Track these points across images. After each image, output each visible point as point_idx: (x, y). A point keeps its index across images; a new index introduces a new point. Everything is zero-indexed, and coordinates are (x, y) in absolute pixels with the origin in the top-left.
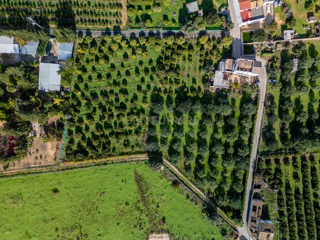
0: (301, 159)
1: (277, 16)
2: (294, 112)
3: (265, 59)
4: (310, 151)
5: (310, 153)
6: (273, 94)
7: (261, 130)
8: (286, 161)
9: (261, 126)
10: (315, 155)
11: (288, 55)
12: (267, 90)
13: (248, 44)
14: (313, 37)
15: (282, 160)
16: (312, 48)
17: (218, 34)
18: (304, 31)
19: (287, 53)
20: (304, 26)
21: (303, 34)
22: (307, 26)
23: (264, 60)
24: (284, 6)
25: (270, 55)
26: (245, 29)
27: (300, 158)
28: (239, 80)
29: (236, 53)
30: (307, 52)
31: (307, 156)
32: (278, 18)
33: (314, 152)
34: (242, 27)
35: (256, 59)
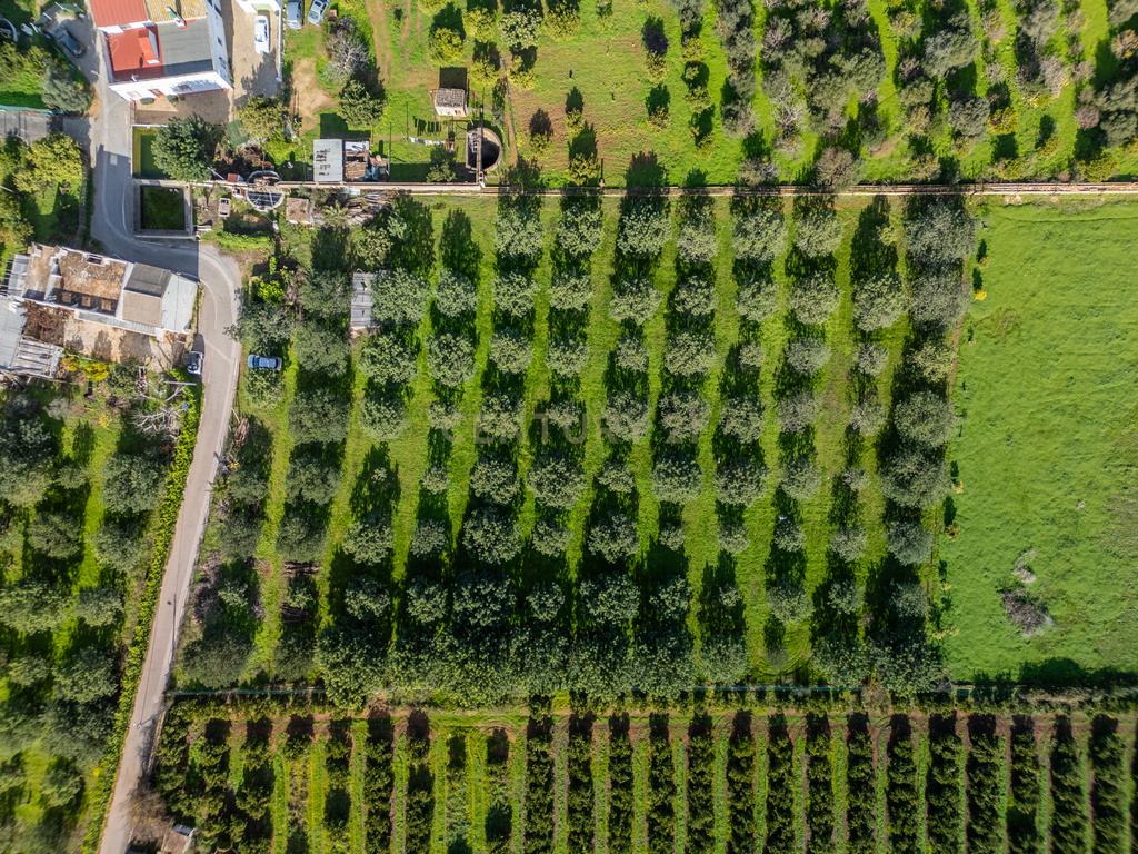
0: (370, 730)
1: (306, 71)
2: (354, 509)
3: (240, 260)
4: (412, 699)
5: (411, 705)
6: (267, 424)
7: (193, 583)
8: (300, 732)
9: (197, 563)
10: (432, 714)
11: (349, 250)
12: (237, 403)
13: (163, 183)
14: (444, 182)
15: (285, 727)
16: (457, 230)
17: (35, 125)
18: (419, 149)
19: (344, 240)
20: (421, 125)
21: (414, 165)
22: (434, 128)
23: (235, 266)
24: (336, 26)
25: (261, 247)
26: (154, 116)
27: (365, 725)
28: (115, 344)
29: (107, 221)
30: (436, 249)
31: (400, 715)
32: (307, 79)
33: (431, 703)
34: (140, 107)
35: (201, 255)
